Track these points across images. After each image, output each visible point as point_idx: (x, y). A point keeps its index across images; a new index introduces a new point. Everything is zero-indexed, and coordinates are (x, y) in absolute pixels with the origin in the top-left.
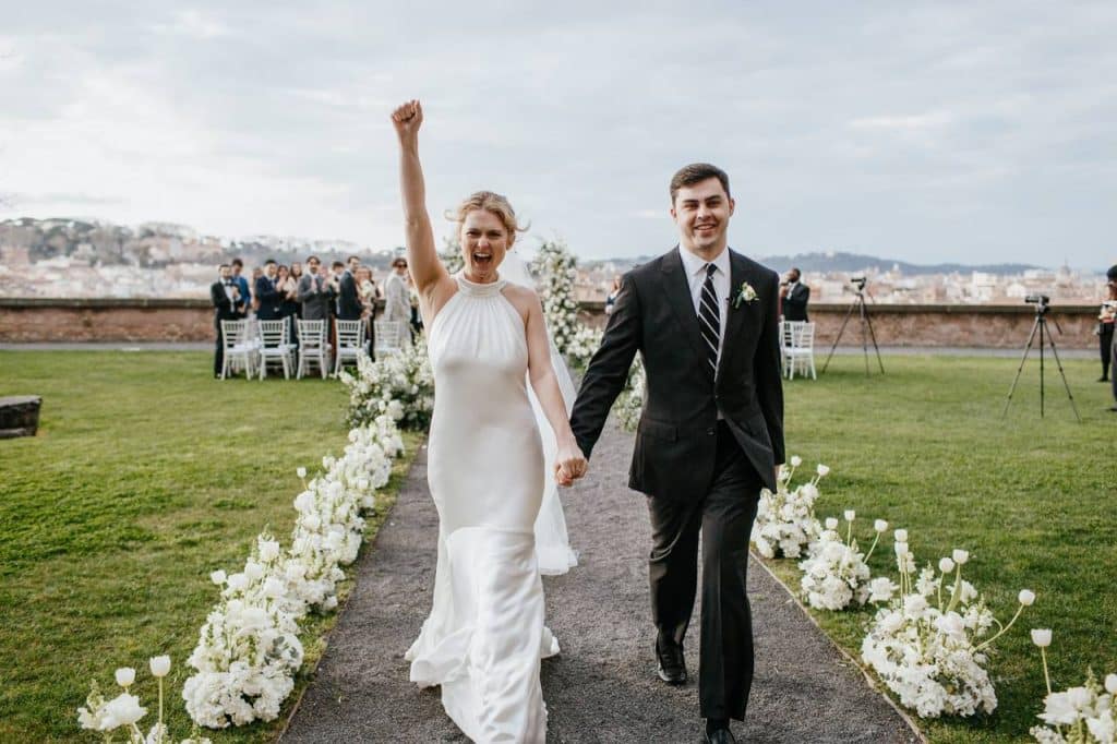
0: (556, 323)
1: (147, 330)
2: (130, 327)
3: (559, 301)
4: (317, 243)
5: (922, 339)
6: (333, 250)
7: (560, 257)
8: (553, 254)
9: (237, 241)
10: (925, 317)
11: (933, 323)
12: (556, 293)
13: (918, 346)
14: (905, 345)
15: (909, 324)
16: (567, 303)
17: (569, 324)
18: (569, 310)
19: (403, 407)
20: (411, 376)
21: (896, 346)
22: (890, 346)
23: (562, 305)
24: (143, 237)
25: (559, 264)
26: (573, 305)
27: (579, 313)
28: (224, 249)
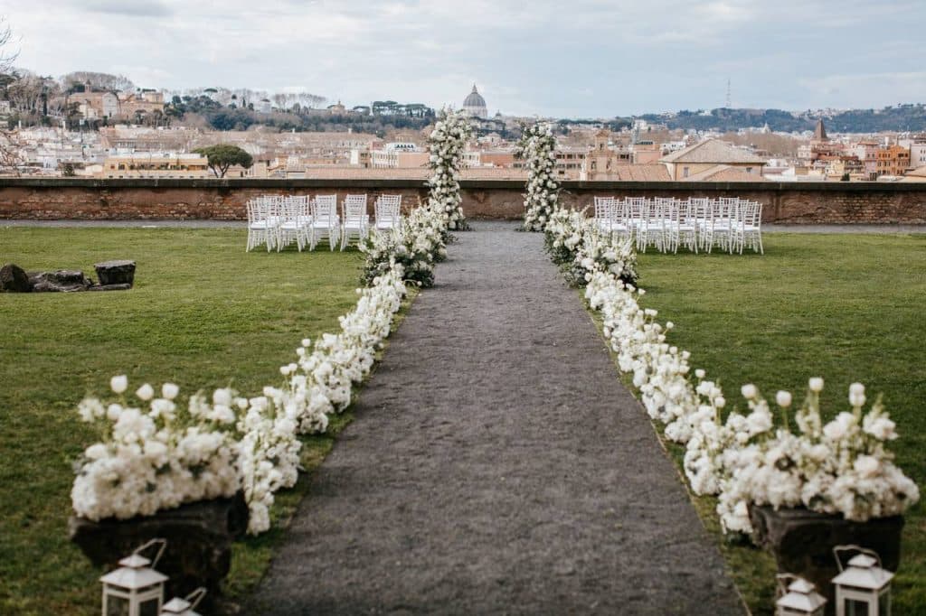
0: (539, 203)
1: (157, 209)
2: (142, 206)
3: (541, 181)
4: (277, 98)
5: (909, 219)
6: (297, 106)
7: (543, 140)
8: (536, 138)
9: (181, 96)
10: (912, 196)
11: (920, 202)
12: (538, 175)
13: (906, 225)
14: (892, 224)
15: (896, 203)
16: (549, 184)
17: (550, 203)
18: (551, 191)
19: (404, 268)
20: (409, 246)
21: (883, 224)
22: (876, 225)
23: (544, 186)
24: (71, 92)
25: (542, 146)
26: (555, 186)
27: (561, 192)
28: (167, 105)
